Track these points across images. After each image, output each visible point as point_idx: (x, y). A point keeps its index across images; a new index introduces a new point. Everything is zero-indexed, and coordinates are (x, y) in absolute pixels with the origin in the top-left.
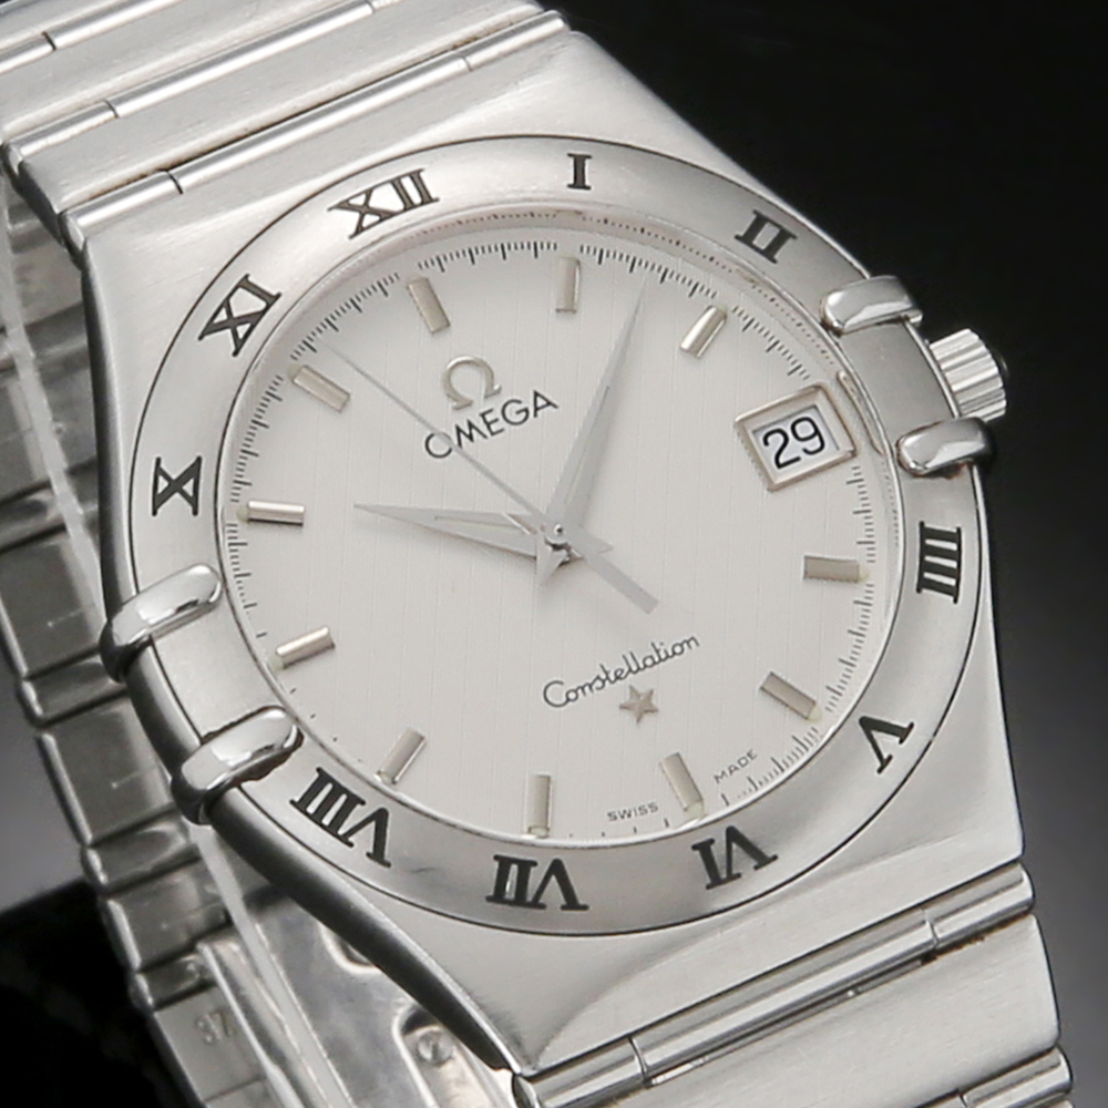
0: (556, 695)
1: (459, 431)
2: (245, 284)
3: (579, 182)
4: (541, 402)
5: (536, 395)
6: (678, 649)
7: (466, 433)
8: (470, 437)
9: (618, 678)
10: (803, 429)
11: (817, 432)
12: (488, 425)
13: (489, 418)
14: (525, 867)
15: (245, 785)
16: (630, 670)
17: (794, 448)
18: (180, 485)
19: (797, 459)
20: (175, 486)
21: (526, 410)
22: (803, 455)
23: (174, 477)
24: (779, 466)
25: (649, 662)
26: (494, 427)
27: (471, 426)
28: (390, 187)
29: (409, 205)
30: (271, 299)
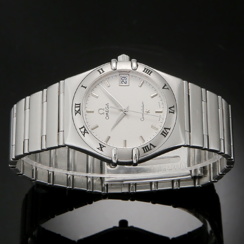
0: (142, 119)
1: (106, 115)
2: (80, 129)
3: (85, 88)
4: (107, 105)
5: (106, 105)
6: (143, 104)
7: (107, 114)
8: (108, 114)
9: (143, 112)
10: (123, 79)
11: (124, 77)
12: (107, 111)
13: (106, 111)
14: (163, 132)
15: (139, 157)
16: (143, 110)
17: (125, 81)
18: (101, 147)
19: (126, 81)
20: (101, 148)
21: (107, 107)
22: (126, 80)
23: (100, 147)
24: (126, 83)
25: (143, 108)
26: (108, 111)
27: (107, 113)
28: (76, 108)
29: (80, 107)
30: (84, 127)
